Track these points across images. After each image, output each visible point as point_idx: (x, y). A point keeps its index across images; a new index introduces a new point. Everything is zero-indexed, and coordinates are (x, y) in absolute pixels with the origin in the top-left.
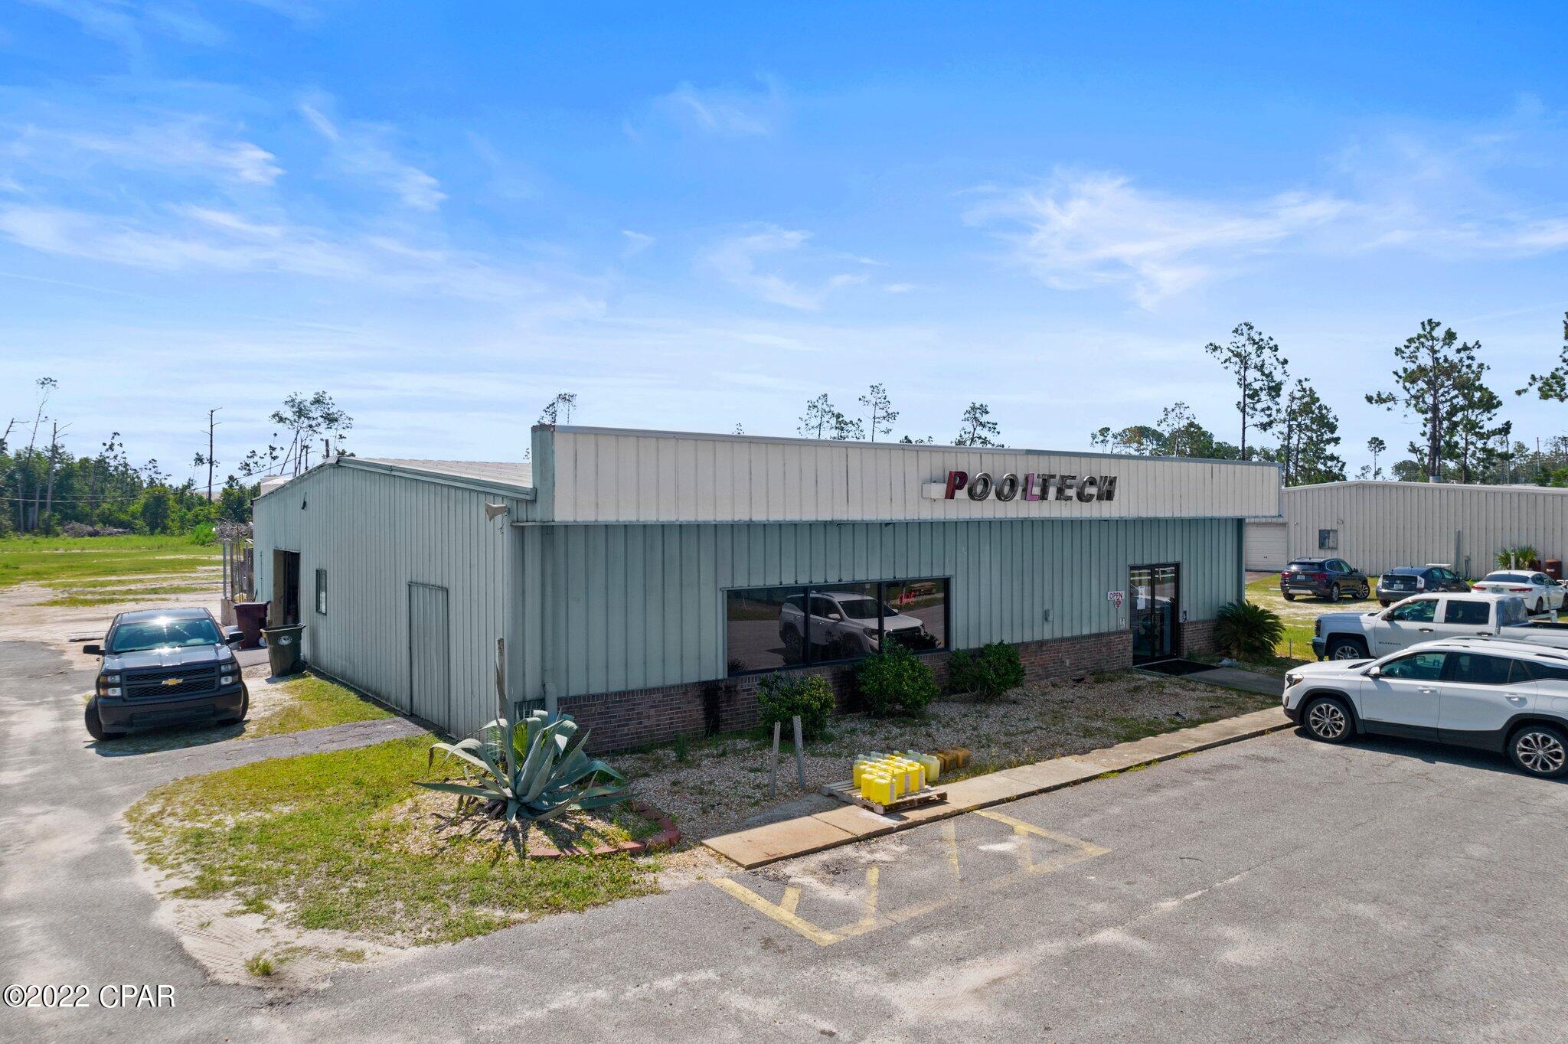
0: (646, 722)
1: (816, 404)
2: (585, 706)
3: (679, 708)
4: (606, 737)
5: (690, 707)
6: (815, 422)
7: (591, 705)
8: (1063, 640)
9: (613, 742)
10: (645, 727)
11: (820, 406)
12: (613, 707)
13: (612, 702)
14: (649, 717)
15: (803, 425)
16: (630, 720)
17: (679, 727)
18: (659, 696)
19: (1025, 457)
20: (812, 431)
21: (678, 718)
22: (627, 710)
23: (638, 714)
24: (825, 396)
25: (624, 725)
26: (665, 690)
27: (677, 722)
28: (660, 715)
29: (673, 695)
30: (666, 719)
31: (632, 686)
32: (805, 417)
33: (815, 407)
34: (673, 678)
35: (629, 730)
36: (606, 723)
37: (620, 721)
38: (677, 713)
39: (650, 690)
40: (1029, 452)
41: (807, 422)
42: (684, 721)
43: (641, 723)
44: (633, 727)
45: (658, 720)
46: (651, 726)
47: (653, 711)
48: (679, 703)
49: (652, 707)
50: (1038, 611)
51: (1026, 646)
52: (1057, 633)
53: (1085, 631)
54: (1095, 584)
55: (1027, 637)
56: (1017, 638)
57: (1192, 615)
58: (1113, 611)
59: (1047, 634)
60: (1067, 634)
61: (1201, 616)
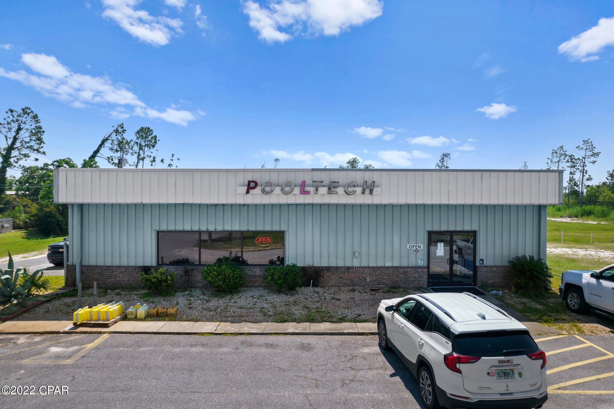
0: (118, 279)
1: (557, 151)
2: (93, 269)
3: (132, 275)
4: (102, 282)
5: (137, 275)
6: (555, 160)
7: (96, 269)
8: (368, 267)
9: (105, 284)
10: (118, 280)
11: (559, 152)
12: (104, 271)
13: (104, 269)
14: (119, 277)
15: (549, 161)
16: (111, 277)
17: (132, 282)
18: (124, 269)
19: (311, 173)
20: (555, 164)
21: (132, 279)
22: (110, 273)
23: (115, 275)
24: (562, 147)
25: (109, 278)
26: (127, 268)
27: (131, 280)
28: (124, 277)
29: (130, 270)
30: (127, 279)
31: (114, 265)
32: (550, 158)
33: (556, 152)
34: (132, 263)
35: (111, 280)
36: (101, 277)
37: (108, 277)
38: (131, 277)
39: (121, 266)
40: (313, 170)
41: (552, 160)
42: (134, 280)
43: (116, 279)
44: (112, 279)
45: (123, 279)
46: (120, 280)
47: (121, 275)
48: (132, 273)
49: (120, 273)
50: (349, 251)
51: (337, 268)
52: (364, 264)
53: (388, 264)
54: (396, 240)
55: (340, 264)
56: (333, 264)
57: (489, 262)
58: (413, 255)
59: (356, 263)
60: (372, 264)
61: (499, 263)
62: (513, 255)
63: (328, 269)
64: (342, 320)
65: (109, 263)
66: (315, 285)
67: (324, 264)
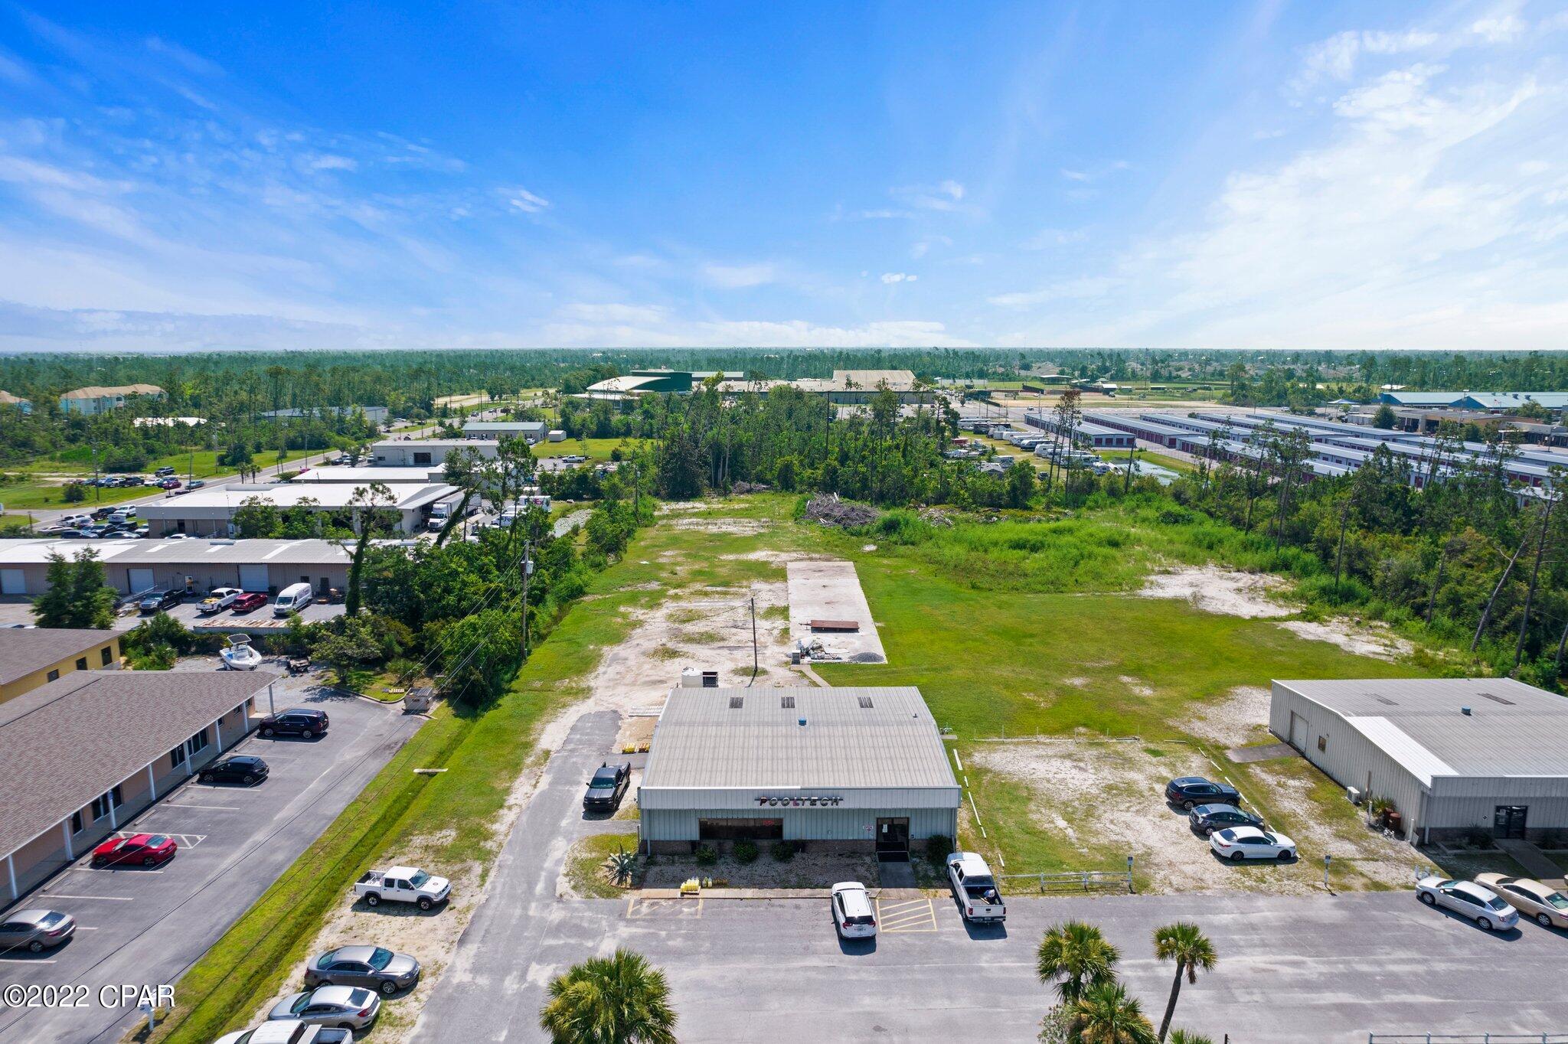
2: (658, 843)
4: (664, 851)
5: (687, 847)
7: (660, 843)
8: (836, 840)
9: (666, 852)
10: (674, 850)
12: (666, 844)
14: (675, 847)
16: (670, 847)
17: (684, 853)
18: (679, 843)
21: (685, 849)
22: (670, 845)
26: (681, 842)
30: (681, 849)
31: (671, 839)
34: (683, 838)
35: (670, 850)
36: (664, 847)
37: (668, 847)
38: (683, 847)
39: (676, 841)
42: (686, 851)
45: (678, 848)
46: (676, 850)
48: (684, 845)
49: (676, 845)
50: (825, 831)
51: (817, 841)
52: (835, 838)
53: (850, 838)
54: (856, 823)
55: (819, 838)
56: (814, 838)
57: (917, 837)
58: (867, 832)
59: (829, 837)
60: (840, 838)
61: (924, 837)
62: (939, 832)
63: (811, 841)
64: (816, 887)
65: (668, 838)
66: (803, 851)
67: (809, 838)
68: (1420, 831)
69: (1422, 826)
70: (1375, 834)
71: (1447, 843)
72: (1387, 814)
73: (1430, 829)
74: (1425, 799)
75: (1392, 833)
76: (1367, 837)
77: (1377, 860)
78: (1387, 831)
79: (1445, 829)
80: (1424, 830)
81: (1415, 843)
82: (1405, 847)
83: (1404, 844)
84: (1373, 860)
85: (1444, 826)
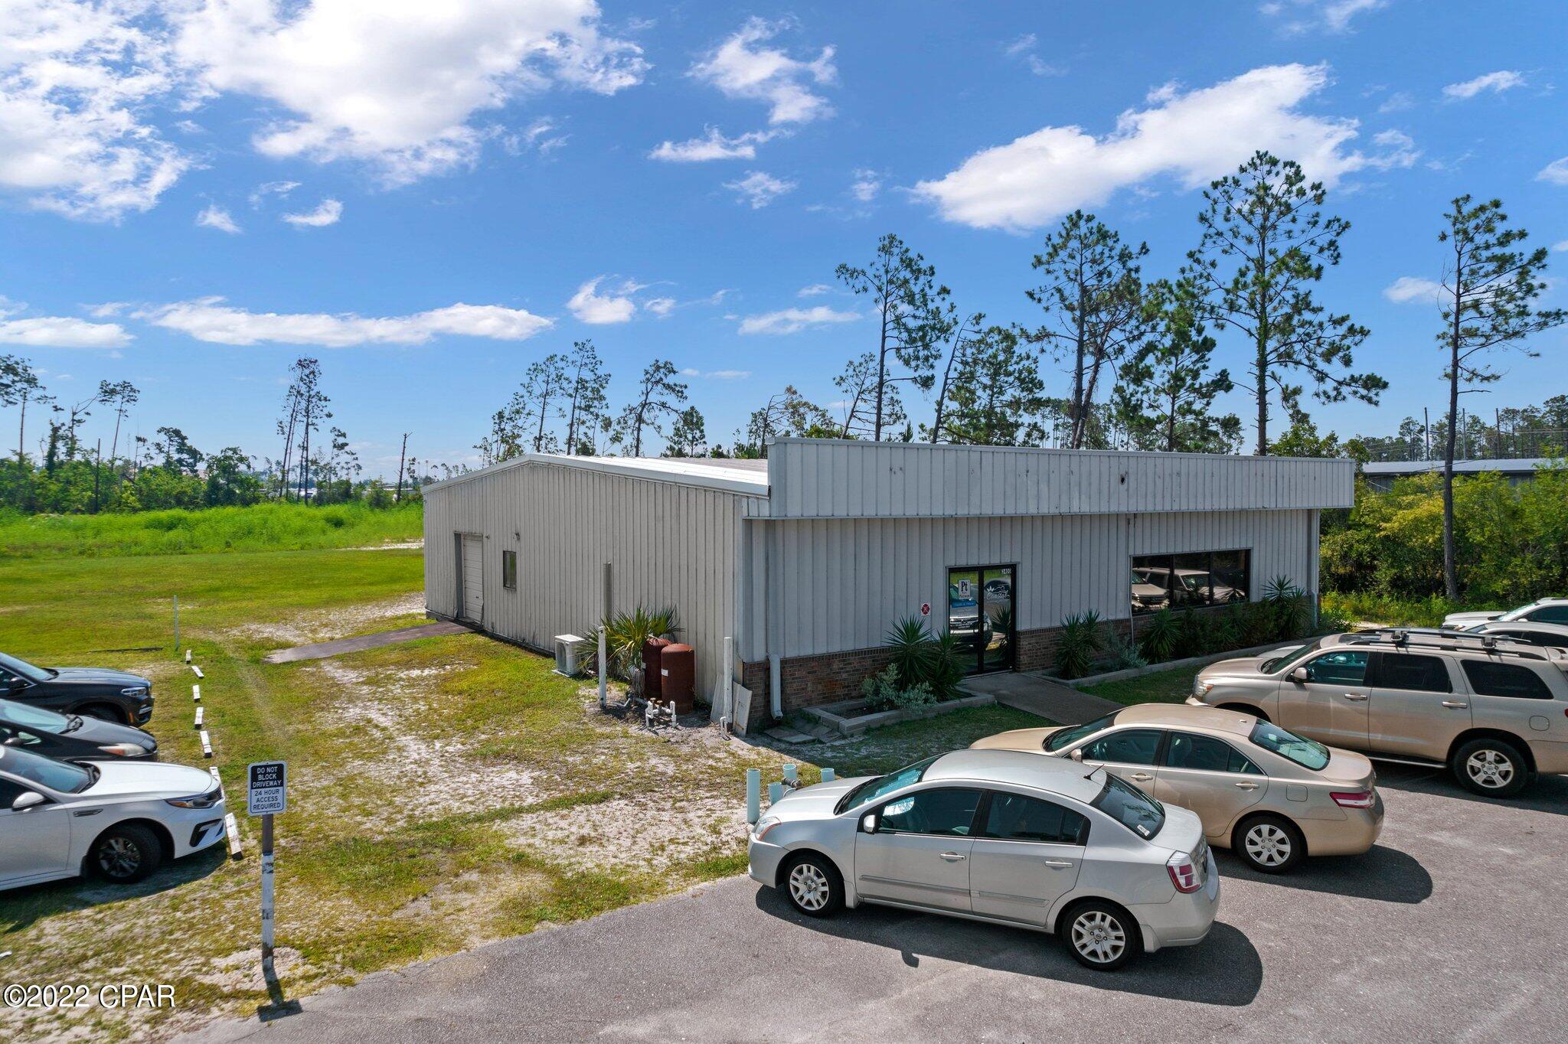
68: (754, 674)
69: (759, 656)
70: (619, 728)
71: (836, 706)
72: (651, 655)
73: (784, 663)
74: (759, 534)
75: (671, 709)
76: (589, 737)
77: (605, 798)
78: (651, 710)
79: (828, 659)
80: (765, 667)
81: (743, 721)
82: (709, 743)
83: (708, 735)
84: (585, 800)
85: (821, 649)
